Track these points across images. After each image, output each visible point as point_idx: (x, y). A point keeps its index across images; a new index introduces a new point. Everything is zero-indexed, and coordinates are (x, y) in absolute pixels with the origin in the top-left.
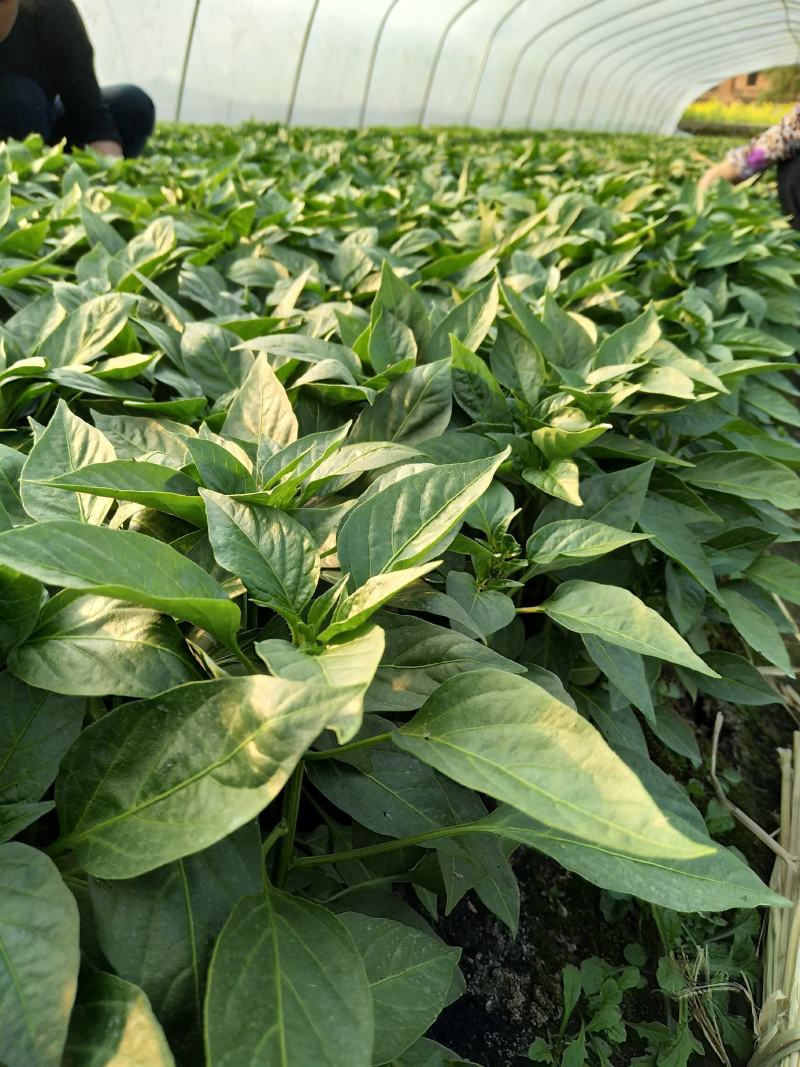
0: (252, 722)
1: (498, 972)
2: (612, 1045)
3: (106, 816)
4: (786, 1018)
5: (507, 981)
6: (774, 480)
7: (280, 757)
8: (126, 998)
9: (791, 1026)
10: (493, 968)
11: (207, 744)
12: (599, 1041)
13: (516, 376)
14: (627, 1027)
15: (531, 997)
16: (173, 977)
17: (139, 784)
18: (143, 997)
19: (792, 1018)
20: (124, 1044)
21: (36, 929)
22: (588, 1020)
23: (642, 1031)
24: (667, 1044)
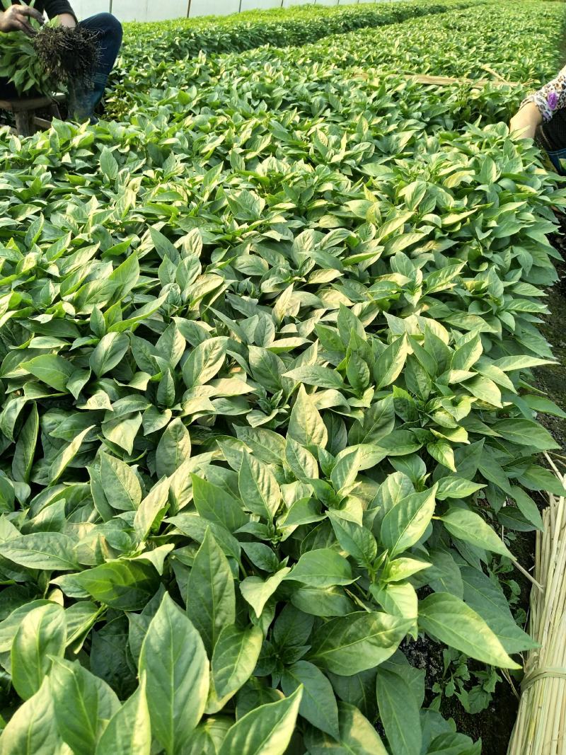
0: (382, 628)
1: (413, 652)
2: (464, 681)
3: (327, 650)
4: (538, 663)
5: (418, 656)
6: (537, 432)
7: (394, 641)
8: (350, 709)
9: (540, 667)
10: (411, 650)
11: (364, 630)
12: (458, 680)
13: (417, 384)
14: (470, 674)
15: (429, 662)
16: (358, 700)
17: (340, 640)
18: (357, 709)
19: (540, 663)
20: (354, 723)
21: (319, 689)
22: (454, 672)
23: (476, 674)
24: (488, 680)
